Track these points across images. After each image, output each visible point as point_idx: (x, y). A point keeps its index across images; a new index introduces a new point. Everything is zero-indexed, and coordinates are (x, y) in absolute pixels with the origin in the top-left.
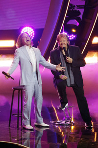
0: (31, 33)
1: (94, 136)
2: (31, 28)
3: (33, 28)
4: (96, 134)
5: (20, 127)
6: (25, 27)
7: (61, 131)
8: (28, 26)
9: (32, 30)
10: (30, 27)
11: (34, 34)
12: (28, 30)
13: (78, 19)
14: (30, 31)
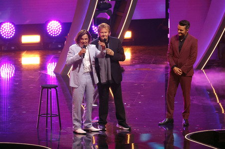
0: (58, 27)
1: (127, 137)
2: (58, 22)
3: (60, 22)
4: (129, 136)
6: (51, 21)
8: (54, 20)
9: (59, 24)
10: (57, 20)
11: (61, 29)
12: (55, 24)
13: (109, 13)
14: (57, 26)
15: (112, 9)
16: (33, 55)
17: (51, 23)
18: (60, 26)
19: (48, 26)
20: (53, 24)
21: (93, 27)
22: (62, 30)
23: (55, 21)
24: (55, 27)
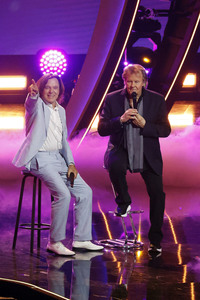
0: (61, 63)
1: (183, 271)
2: (60, 53)
4: (185, 268)
11: (65, 65)
15: (161, 32)
16: (12, 113)
17: (47, 53)
18: (65, 61)
19: (42, 60)
20: (51, 57)
21: (126, 63)
22: (67, 67)
24: (55, 61)
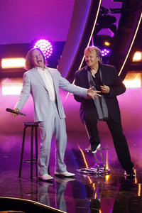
0: (48, 48)
2: (47, 41)
3: (50, 41)
4: (140, 186)
5: (34, 177)
6: (39, 39)
7: (91, 182)
9: (49, 44)
10: (46, 39)
11: (51, 49)
12: (44, 44)
14: (47, 45)
15: (117, 24)
17: (38, 42)
18: (51, 46)
20: (42, 44)
22: (52, 51)
23: (44, 40)
24: (45, 47)
